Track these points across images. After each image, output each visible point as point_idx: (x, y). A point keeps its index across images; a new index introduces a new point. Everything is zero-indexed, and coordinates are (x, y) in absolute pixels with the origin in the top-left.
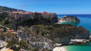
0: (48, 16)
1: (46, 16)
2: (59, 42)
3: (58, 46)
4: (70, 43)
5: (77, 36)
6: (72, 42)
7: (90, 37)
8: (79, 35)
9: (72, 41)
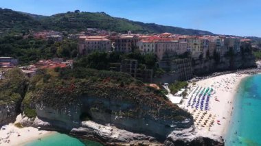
0: (151, 45)
1: (147, 48)
2: (44, 116)
3: (35, 126)
4: (74, 129)
5: (116, 117)
6: (81, 129)
7: (169, 136)
8: (123, 116)
9: (86, 127)
